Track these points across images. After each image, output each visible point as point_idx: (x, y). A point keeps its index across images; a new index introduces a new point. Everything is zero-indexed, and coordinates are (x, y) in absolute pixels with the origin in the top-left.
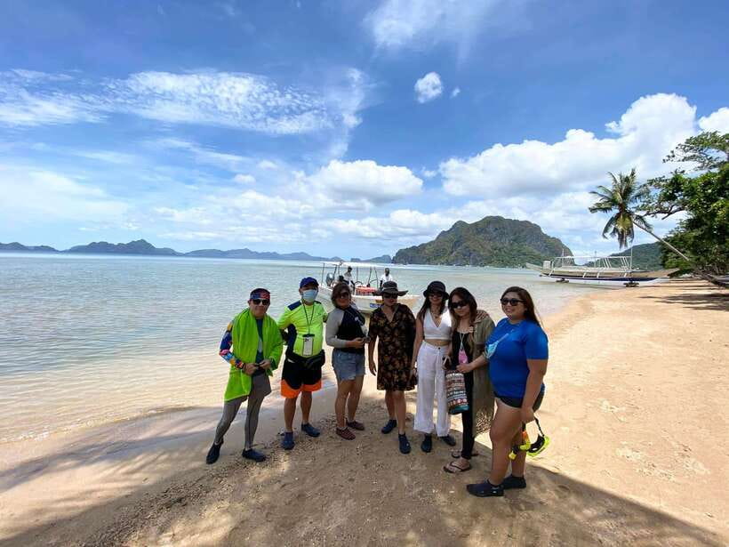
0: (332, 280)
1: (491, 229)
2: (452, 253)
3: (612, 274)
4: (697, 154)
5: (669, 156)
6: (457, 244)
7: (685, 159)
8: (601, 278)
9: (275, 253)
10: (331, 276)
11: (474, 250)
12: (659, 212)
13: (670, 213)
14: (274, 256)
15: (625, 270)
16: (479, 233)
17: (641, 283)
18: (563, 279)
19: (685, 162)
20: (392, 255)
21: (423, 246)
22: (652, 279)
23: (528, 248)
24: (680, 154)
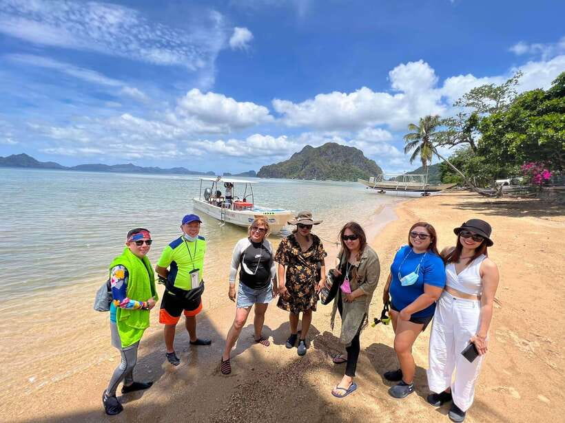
0: (210, 194)
1: (330, 152)
2: (302, 169)
3: (414, 187)
4: (476, 102)
5: (457, 103)
6: (305, 163)
7: (468, 105)
8: (408, 190)
9: (157, 167)
10: (209, 191)
11: (318, 168)
12: (447, 143)
13: (454, 145)
14: (157, 171)
15: (423, 185)
16: (321, 155)
17: (432, 193)
18: (382, 190)
19: (467, 107)
20: (257, 171)
21: (281, 164)
22: (439, 190)
23: (354, 167)
24: (465, 101)
